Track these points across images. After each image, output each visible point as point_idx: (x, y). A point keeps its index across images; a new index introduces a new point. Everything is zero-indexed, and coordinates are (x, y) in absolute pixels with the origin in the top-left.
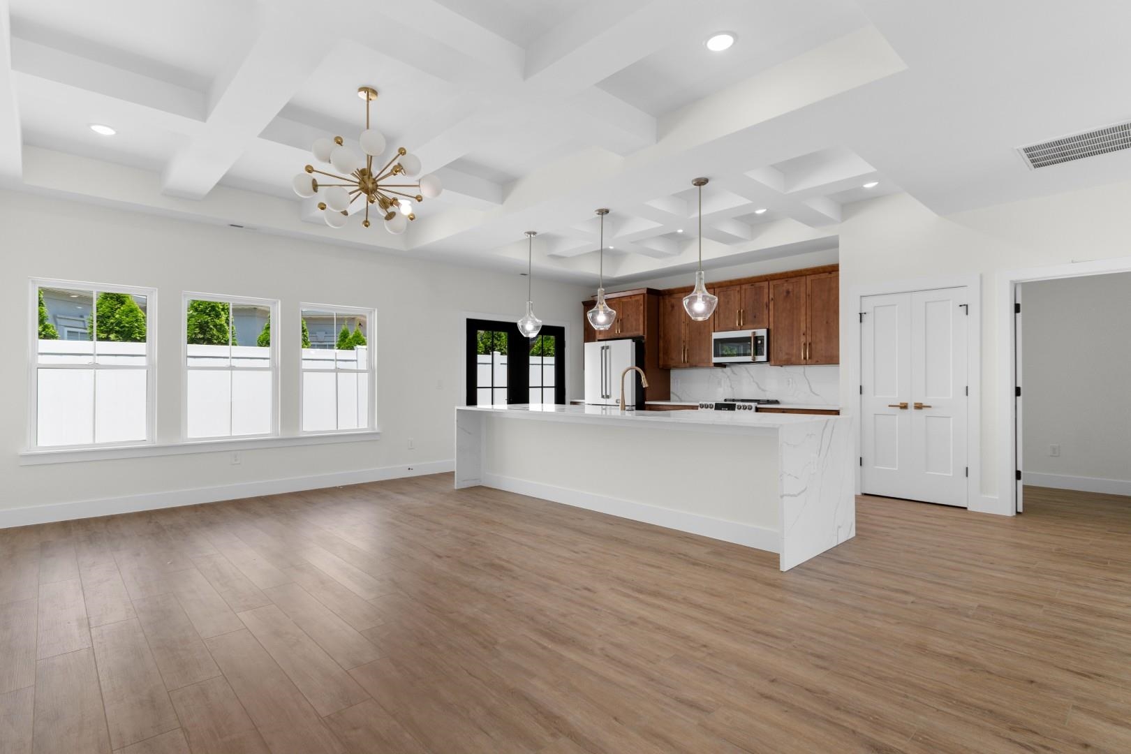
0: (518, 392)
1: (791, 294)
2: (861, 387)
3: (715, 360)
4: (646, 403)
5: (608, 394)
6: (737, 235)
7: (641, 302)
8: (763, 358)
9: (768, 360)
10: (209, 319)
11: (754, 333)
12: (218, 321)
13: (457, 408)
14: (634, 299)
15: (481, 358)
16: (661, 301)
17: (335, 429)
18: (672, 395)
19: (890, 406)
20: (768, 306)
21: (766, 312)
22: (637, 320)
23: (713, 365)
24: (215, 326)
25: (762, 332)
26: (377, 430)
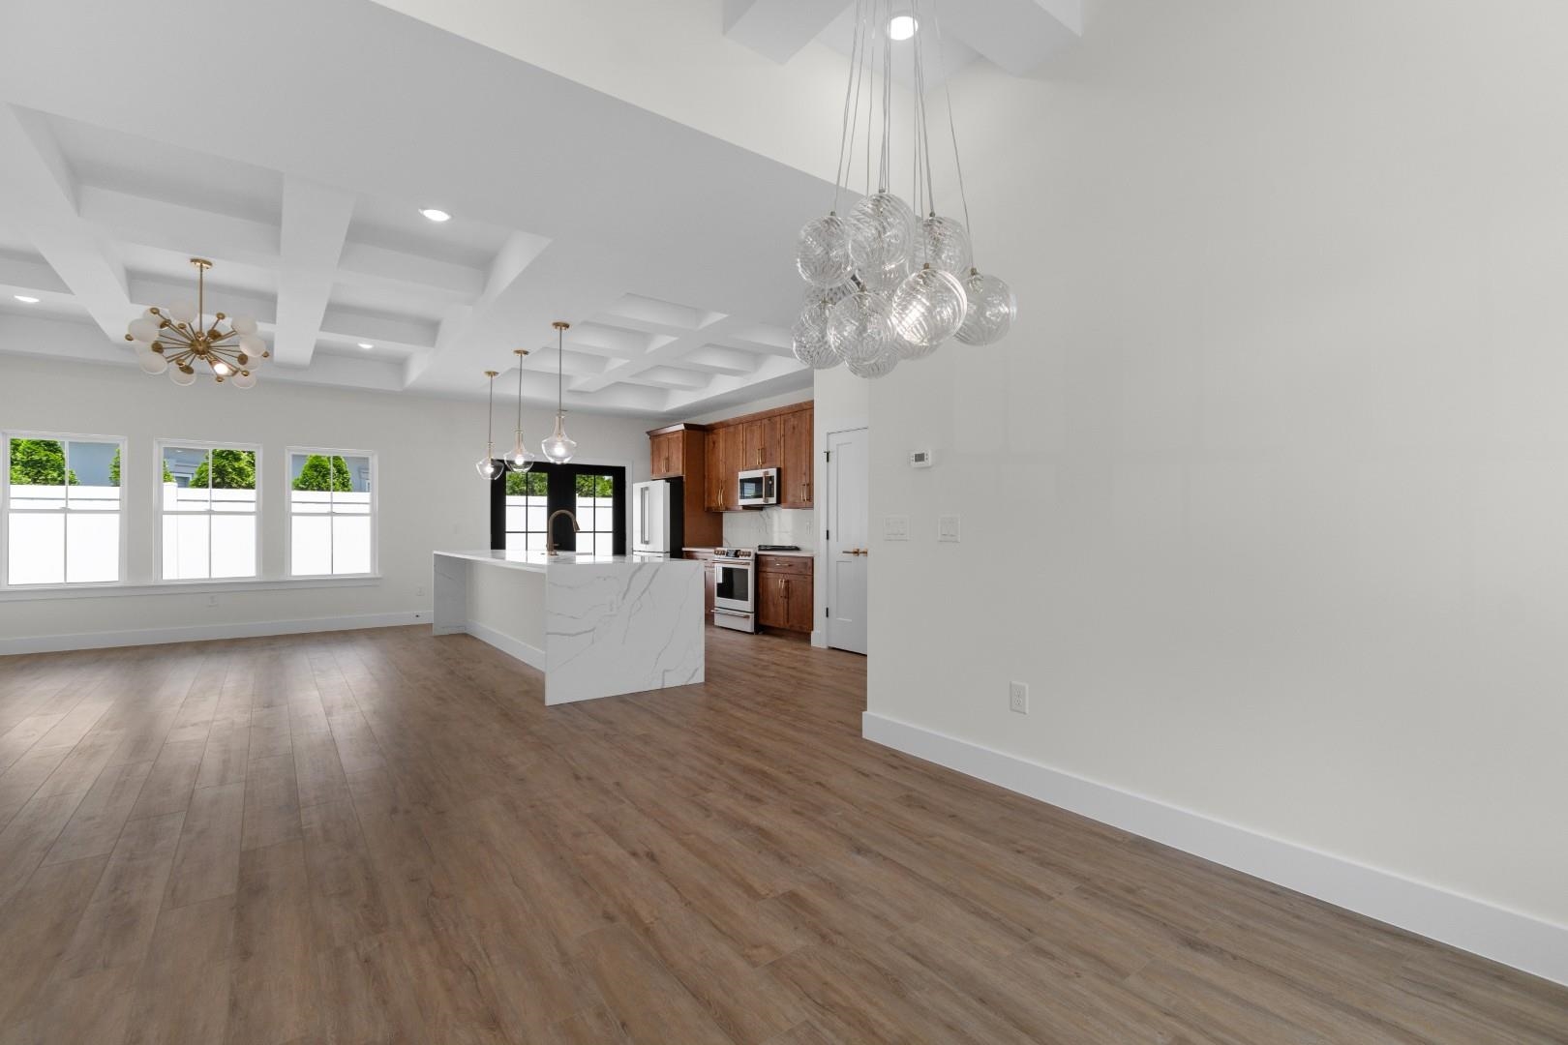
0: (562, 536)
1: (796, 430)
2: (828, 532)
3: (742, 502)
4: (684, 549)
5: (647, 539)
6: (727, 367)
7: (681, 439)
8: (773, 500)
9: (779, 502)
10: (225, 462)
11: (766, 473)
12: (236, 465)
13: (435, 552)
14: (675, 436)
15: (510, 500)
16: (706, 437)
17: (330, 573)
18: (724, 542)
19: (844, 552)
20: (779, 442)
21: (778, 450)
22: (678, 458)
23: (741, 508)
24: (234, 469)
25: (773, 472)
26: (379, 576)
